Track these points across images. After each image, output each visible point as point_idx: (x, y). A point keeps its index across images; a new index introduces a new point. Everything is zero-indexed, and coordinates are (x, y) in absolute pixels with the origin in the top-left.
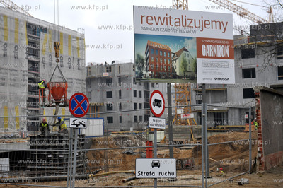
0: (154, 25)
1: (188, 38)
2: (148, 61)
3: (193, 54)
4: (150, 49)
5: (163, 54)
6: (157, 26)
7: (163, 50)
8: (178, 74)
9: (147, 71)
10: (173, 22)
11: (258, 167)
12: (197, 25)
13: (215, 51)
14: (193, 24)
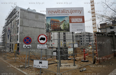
0: (53, 13)
1: (66, 17)
2: (51, 25)
3: (68, 22)
4: (52, 21)
5: (56, 23)
6: (54, 14)
7: (56, 21)
8: (62, 29)
9: (51, 29)
10: (60, 12)
11: (96, 62)
12: (70, 12)
13: (77, 20)
14: (68, 12)
